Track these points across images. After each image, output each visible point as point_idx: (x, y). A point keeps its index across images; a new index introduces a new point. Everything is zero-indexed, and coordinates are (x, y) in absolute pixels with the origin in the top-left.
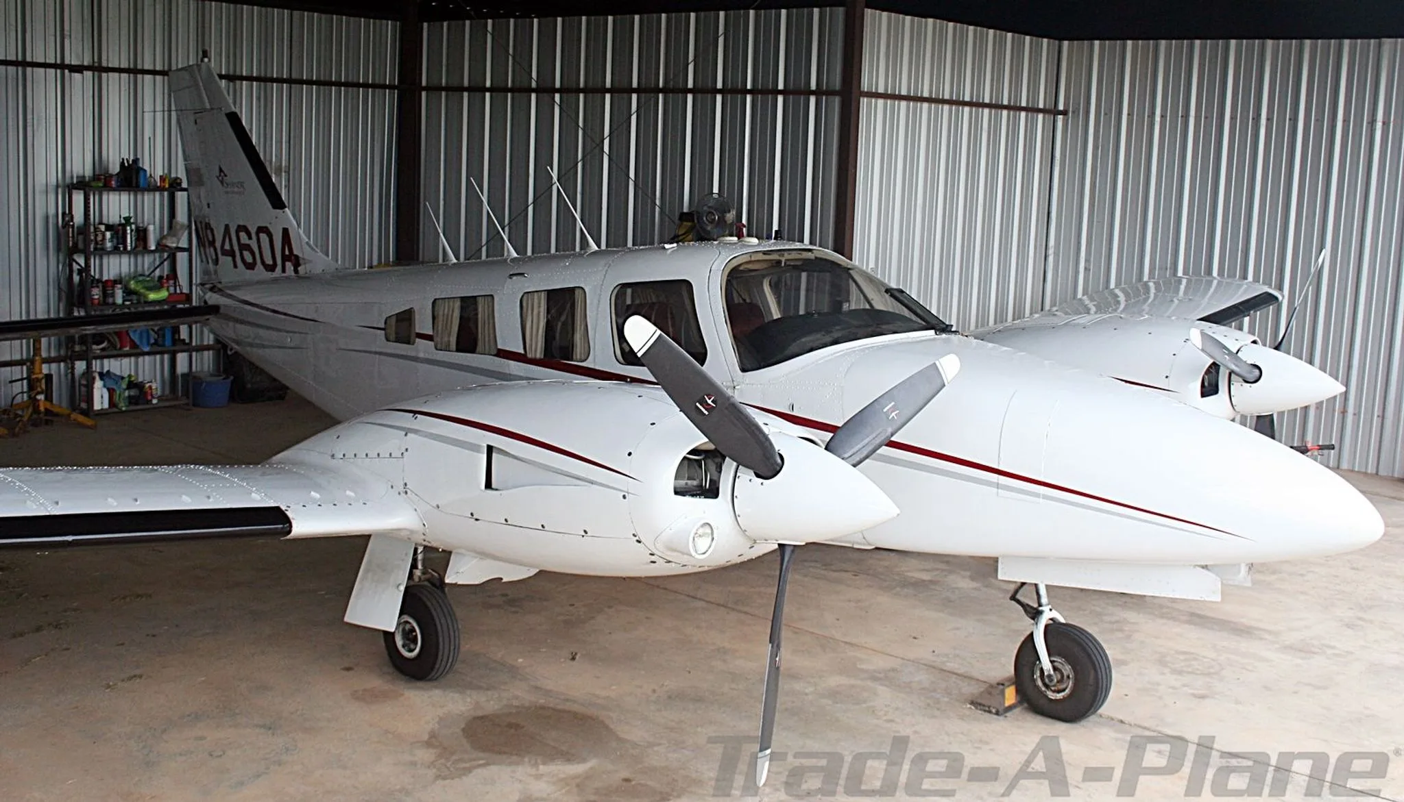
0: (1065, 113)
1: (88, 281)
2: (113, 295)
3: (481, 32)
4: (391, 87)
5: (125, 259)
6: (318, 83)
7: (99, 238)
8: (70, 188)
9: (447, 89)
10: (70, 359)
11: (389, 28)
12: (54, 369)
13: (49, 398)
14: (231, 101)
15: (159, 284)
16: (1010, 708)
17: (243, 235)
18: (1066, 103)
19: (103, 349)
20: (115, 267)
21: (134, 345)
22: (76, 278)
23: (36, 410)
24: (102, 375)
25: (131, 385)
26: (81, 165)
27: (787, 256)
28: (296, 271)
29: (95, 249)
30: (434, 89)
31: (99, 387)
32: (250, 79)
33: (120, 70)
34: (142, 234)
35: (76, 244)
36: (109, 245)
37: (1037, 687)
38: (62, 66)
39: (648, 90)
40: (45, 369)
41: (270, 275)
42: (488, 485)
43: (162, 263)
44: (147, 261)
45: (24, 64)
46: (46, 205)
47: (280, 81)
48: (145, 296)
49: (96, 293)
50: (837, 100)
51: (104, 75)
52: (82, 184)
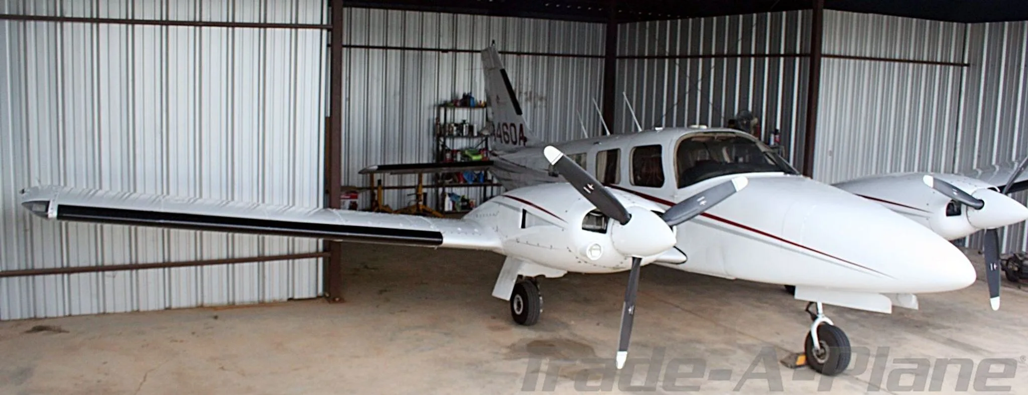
0: (968, 65)
1: (445, 150)
2: (456, 157)
3: (633, 29)
4: (601, 57)
5: (465, 140)
6: (563, 55)
7: (451, 129)
8: (439, 107)
9: (628, 57)
10: (437, 186)
11: (601, 28)
12: (430, 192)
13: (425, 203)
14: (502, 64)
15: (479, 152)
16: (800, 366)
17: (505, 127)
18: (969, 60)
19: (450, 182)
20: (460, 144)
21: (465, 181)
22: (440, 148)
23: (418, 209)
24: (450, 195)
25: (463, 200)
26: (446, 96)
27: (718, 135)
28: (524, 144)
29: (449, 135)
30: (622, 58)
31: (448, 200)
32: (528, 54)
33: (465, 51)
34: (471, 128)
35: (441, 132)
36: (455, 133)
37: (813, 357)
38: (439, 50)
39: (719, 56)
40: (425, 190)
41: (514, 147)
42: (523, 226)
43: (482, 142)
44: (475, 142)
45: (421, 49)
46: (429, 115)
47: (543, 54)
48: (471, 158)
49: (448, 156)
50: (809, 59)
51: (458, 54)
52: (445, 105)
